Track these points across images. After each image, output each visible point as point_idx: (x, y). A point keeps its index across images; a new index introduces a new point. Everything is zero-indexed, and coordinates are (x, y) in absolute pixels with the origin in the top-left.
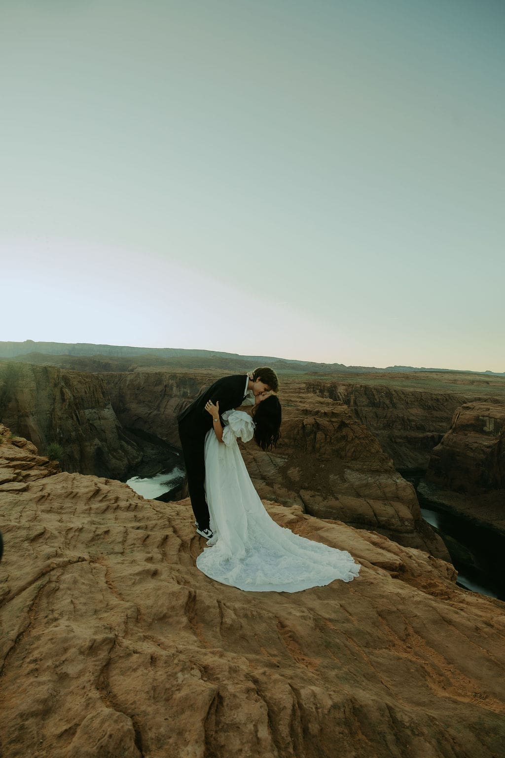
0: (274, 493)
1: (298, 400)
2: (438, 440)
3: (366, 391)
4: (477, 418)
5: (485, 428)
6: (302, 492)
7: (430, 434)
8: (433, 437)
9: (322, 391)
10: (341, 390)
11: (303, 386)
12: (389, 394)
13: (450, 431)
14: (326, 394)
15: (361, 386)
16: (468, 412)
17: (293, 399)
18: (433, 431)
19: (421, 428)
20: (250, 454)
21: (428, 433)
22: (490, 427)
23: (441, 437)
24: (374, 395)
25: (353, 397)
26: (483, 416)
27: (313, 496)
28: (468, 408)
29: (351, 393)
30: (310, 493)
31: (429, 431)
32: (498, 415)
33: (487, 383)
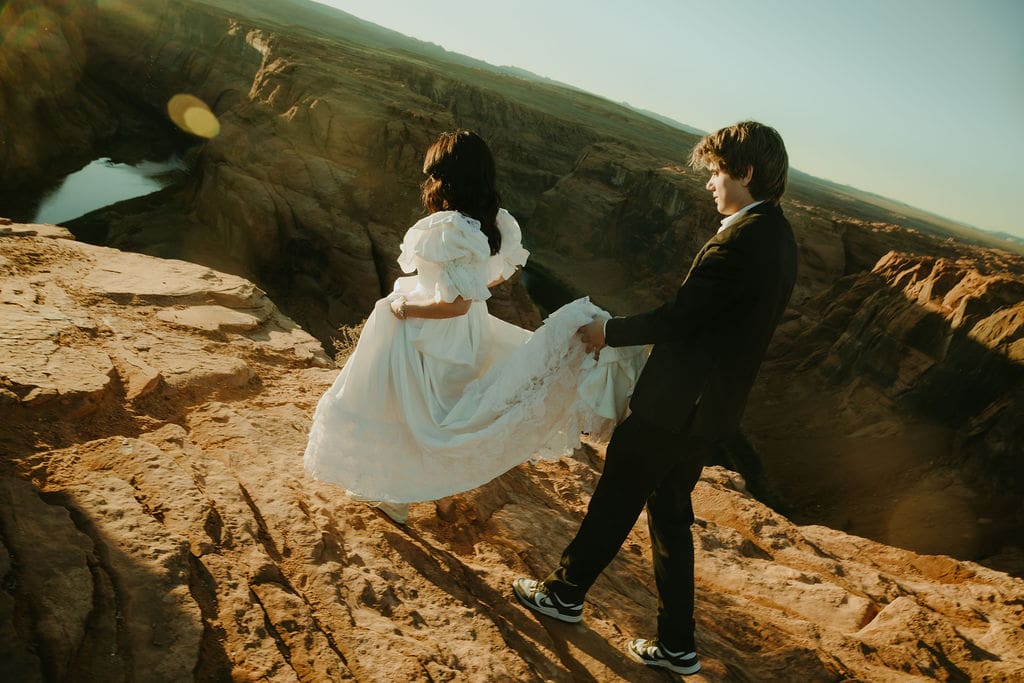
0: (331, 220)
1: (380, 88)
2: (552, 182)
3: (474, 95)
4: (607, 165)
5: (614, 180)
6: (372, 226)
7: (541, 172)
8: (544, 177)
9: (411, 83)
10: (439, 86)
11: (387, 67)
12: (502, 107)
13: (571, 174)
14: (417, 86)
15: (467, 86)
16: (598, 154)
17: (374, 86)
18: (547, 169)
19: (533, 163)
20: (301, 158)
21: (540, 171)
22: (619, 180)
23: (555, 180)
24: (482, 103)
25: (452, 100)
26: (615, 164)
27: (386, 234)
28: (599, 149)
29: (453, 94)
30: (383, 228)
31: (542, 168)
32: (634, 167)
33: (626, 119)
